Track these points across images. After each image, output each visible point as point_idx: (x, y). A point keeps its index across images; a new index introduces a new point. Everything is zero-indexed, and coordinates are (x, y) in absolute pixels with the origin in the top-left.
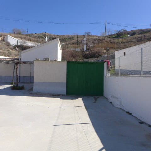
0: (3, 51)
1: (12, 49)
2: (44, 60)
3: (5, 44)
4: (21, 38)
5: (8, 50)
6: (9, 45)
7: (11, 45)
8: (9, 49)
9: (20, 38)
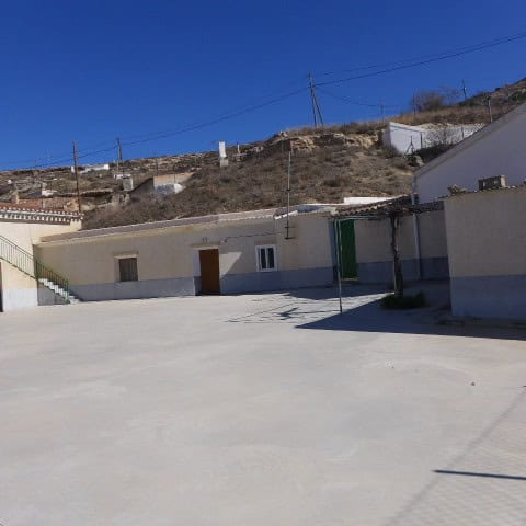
0: (373, 181)
1: (402, 168)
2: (482, 188)
3: (379, 155)
4: (436, 120)
5: (388, 175)
6: (392, 157)
7: (400, 155)
8: (393, 170)
9: (432, 122)
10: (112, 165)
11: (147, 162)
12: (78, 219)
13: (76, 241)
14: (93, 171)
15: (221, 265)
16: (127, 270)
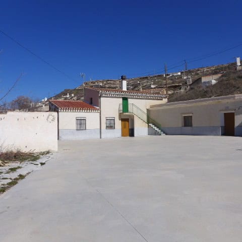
10: (182, 73)
11: (198, 70)
12: (166, 97)
13: (165, 107)
14: (173, 76)
16: (187, 122)
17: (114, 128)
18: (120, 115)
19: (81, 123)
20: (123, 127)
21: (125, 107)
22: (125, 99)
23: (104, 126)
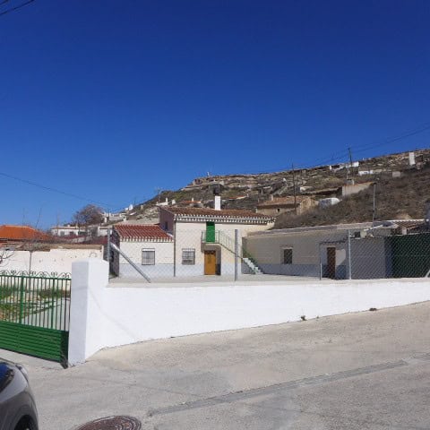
10: (361, 163)
13: (266, 236)
14: (345, 168)
15: (337, 259)
16: (288, 257)
17: (194, 264)
18: (203, 245)
19: (149, 256)
20: (207, 262)
21: (210, 235)
22: (210, 224)
23: (179, 260)
